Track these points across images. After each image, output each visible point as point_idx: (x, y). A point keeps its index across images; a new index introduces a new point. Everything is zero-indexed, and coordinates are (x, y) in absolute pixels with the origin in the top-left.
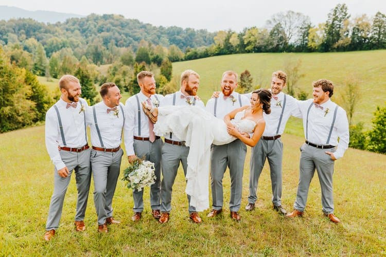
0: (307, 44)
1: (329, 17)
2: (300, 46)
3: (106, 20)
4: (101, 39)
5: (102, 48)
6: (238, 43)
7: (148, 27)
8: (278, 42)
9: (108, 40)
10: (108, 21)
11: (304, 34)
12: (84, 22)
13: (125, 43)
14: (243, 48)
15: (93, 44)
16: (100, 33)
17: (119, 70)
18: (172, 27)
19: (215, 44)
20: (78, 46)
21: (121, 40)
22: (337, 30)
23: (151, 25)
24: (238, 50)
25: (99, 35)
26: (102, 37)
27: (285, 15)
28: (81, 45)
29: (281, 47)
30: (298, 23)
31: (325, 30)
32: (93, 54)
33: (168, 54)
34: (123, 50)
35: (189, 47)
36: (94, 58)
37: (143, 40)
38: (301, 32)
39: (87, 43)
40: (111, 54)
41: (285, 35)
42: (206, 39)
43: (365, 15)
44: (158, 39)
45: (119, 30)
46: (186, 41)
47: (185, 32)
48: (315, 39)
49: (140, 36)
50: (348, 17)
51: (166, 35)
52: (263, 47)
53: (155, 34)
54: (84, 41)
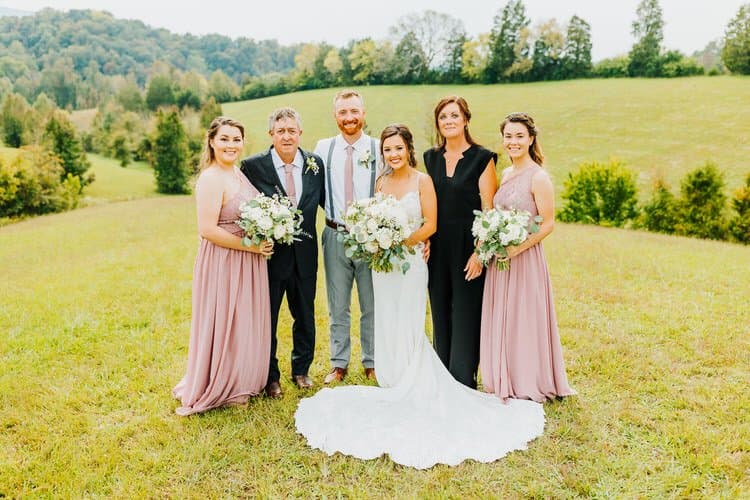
0: (460, 69)
1: (496, 22)
2: (449, 74)
3: (76, 21)
4: (70, 60)
5: (72, 78)
6: (341, 67)
7: (163, 35)
8: (411, 66)
9: (85, 61)
10: (80, 23)
11: (456, 51)
12: (29, 26)
13: (118, 67)
14: (350, 77)
15: (54, 70)
16: (66, 47)
17: (118, 120)
18: (209, 36)
19: (298, 70)
20: (21, 73)
21: (109, 60)
22: (511, 44)
23: (168, 31)
24: (340, 79)
25: (65, 50)
26: (72, 56)
27: (421, 17)
28: (28, 71)
29: (417, 74)
30: (444, 32)
31: (490, 45)
32: (56, 88)
33: (210, 89)
34: (117, 82)
35: (245, 75)
36: (57, 96)
37: (156, 61)
38: (450, 48)
39: (41, 68)
40: (92, 89)
41: (423, 53)
42: (277, 60)
43: (554, 20)
44: (184, 58)
45: (105, 42)
46: (239, 63)
47: (237, 45)
48: (474, 60)
49: (148, 53)
50: (527, 24)
51: (200, 51)
52: (385, 76)
53: (177, 48)
54: (34, 63)
